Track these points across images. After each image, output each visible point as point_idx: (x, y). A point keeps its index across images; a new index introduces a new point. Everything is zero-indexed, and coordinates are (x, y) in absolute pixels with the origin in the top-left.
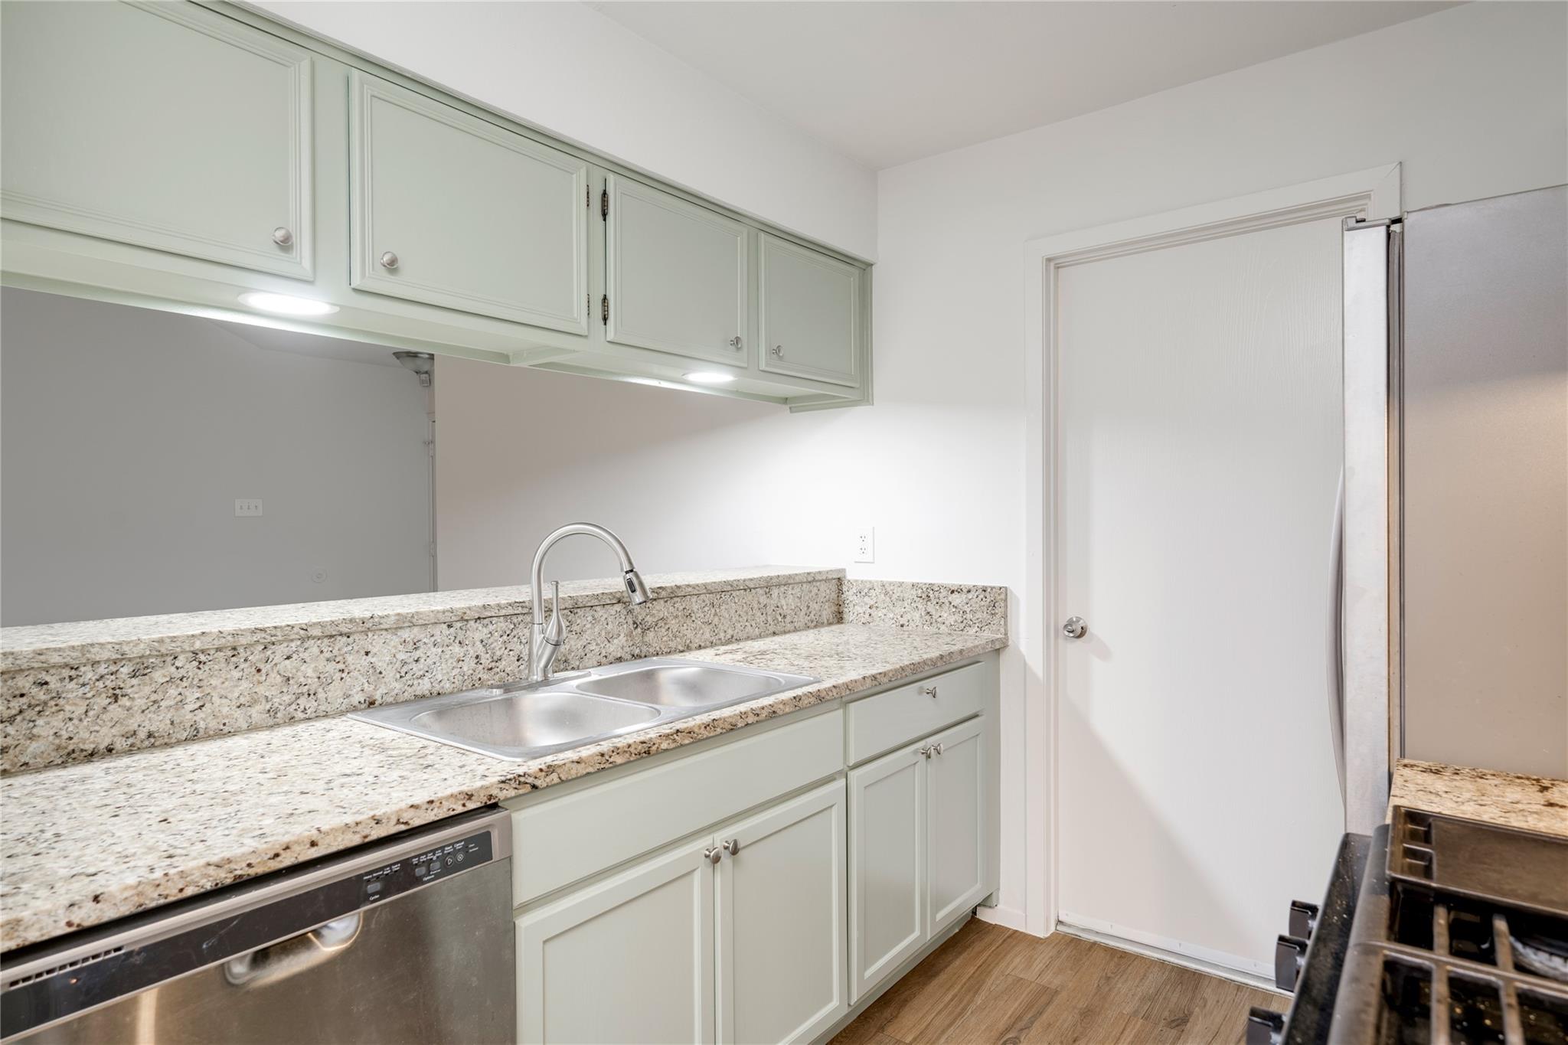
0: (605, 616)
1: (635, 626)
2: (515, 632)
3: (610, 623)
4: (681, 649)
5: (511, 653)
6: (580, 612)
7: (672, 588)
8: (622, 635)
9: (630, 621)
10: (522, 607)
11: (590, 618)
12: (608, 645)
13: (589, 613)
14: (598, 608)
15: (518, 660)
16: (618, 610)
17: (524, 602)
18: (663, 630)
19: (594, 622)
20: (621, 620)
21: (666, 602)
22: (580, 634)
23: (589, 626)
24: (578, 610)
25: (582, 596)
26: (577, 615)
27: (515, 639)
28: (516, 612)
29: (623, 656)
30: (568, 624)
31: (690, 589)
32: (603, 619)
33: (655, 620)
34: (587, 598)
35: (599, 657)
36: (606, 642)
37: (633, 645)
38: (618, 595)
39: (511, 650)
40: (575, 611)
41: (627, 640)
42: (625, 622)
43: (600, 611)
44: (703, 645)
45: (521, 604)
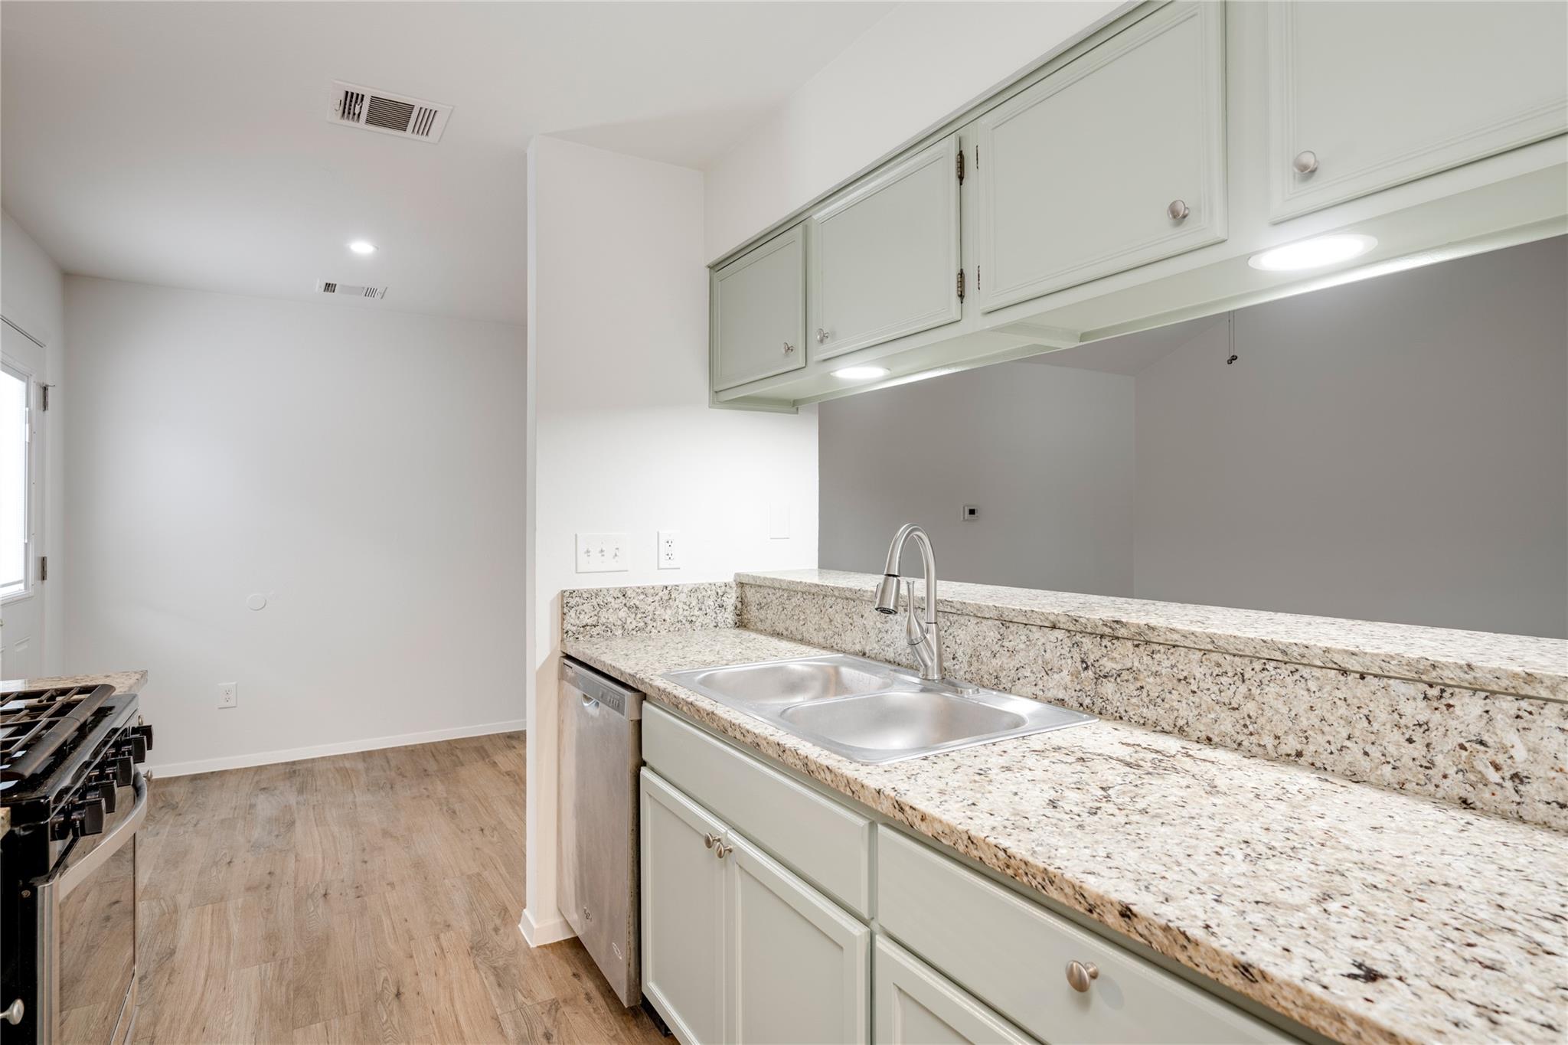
0: (1043, 640)
1: (1084, 665)
2: (950, 631)
3: (1048, 651)
4: (1167, 728)
5: (948, 649)
6: (1013, 628)
8: (1065, 672)
9: (1077, 657)
10: (953, 606)
11: (1024, 638)
12: (1046, 677)
13: (1023, 631)
14: (1034, 629)
15: (953, 659)
16: (1060, 638)
17: (952, 602)
18: (1132, 687)
19: (1028, 643)
20: (1063, 652)
21: (1137, 646)
22: (1013, 652)
23: (1022, 646)
24: (1011, 624)
25: (1008, 608)
26: (1009, 630)
27: (951, 637)
28: (946, 610)
29: (1066, 699)
30: (1000, 637)
31: (1176, 636)
32: (1040, 643)
33: (1119, 667)
34: (1013, 613)
35: (1034, 688)
36: (1044, 674)
37: (1080, 690)
38: (1051, 618)
39: (947, 647)
40: (1008, 625)
41: (1072, 681)
42: (1069, 655)
43: (1036, 634)
44: (1216, 739)
45: (950, 604)
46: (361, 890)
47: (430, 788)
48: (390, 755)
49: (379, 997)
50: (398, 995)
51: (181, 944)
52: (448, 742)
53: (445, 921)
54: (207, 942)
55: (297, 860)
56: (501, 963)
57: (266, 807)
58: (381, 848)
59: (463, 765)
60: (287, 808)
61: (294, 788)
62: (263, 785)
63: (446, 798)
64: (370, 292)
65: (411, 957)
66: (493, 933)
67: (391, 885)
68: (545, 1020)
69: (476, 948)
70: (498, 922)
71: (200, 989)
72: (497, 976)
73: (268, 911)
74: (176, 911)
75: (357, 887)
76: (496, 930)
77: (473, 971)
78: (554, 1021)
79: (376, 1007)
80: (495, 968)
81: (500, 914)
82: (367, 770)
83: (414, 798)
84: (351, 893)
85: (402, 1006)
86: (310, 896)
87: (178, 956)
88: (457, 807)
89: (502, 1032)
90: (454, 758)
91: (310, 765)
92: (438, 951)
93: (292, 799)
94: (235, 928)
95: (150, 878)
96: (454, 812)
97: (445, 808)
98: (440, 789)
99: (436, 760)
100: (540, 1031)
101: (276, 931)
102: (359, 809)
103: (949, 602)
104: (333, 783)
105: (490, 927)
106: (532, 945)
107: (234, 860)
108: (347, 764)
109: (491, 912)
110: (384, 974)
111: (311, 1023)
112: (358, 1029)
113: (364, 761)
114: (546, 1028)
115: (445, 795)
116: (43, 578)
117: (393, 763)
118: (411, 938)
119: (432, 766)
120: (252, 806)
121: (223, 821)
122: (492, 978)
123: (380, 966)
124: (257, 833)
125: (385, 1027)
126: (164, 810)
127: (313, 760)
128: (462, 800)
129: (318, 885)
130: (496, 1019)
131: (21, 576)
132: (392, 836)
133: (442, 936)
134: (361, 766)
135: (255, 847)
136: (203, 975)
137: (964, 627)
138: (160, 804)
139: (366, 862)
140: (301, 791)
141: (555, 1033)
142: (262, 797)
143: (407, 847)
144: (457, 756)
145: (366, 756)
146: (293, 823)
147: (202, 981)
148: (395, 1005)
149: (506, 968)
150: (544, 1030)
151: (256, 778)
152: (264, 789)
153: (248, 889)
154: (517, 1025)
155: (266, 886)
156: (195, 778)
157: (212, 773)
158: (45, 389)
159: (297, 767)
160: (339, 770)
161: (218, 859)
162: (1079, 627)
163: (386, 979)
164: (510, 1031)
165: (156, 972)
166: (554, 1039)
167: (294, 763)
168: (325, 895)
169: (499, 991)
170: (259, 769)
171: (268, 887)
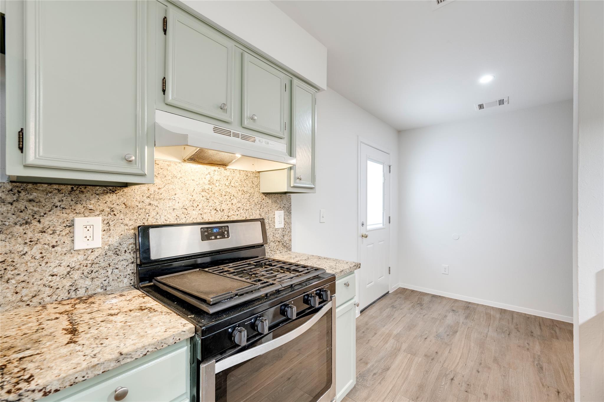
46: (469, 388)
47: (531, 344)
48: (515, 316)
51: (393, 367)
52: (552, 321)
54: (400, 372)
55: (449, 352)
57: (451, 319)
58: (489, 368)
59: (558, 339)
60: (458, 323)
61: (465, 315)
62: (454, 309)
63: (539, 356)
67: (486, 395)
71: (386, 394)
73: (427, 371)
74: (399, 350)
75: (468, 385)
82: (500, 319)
83: (519, 346)
84: (464, 386)
86: (446, 375)
87: (389, 372)
88: (545, 365)
90: (553, 332)
91: (476, 306)
93: (462, 320)
94: (412, 372)
95: (400, 331)
96: (542, 368)
97: (536, 362)
98: (537, 348)
99: (541, 329)
101: (424, 385)
102: (488, 339)
104: (482, 319)
107: (428, 338)
108: (492, 313)
113: (501, 314)
115: (539, 353)
117: (515, 321)
119: (537, 331)
120: (446, 316)
121: (433, 318)
124: (441, 330)
126: (418, 305)
127: (478, 304)
128: (549, 362)
129: (451, 371)
132: (498, 364)
134: (498, 316)
135: (438, 336)
136: (390, 388)
138: (418, 302)
139: (478, 372)
140: (467, 318)
142: (451, 314)
143: (504, 376)
144: (555, 331)
145: (503, 311)
146: (457, 332)
151: (453, 305)
152: (453, 310)
153: (426, 355)
155: (432, 358)
156: (434, 296)
157: (440, 296)
159: (470, 305)
160: (487, 314)
161: (423, 334)
167: (470, 303)
168: (452, 379)
170: (456, 301)
171: (432, 359)
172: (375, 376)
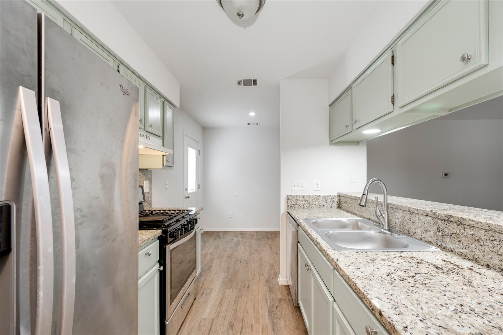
0: (424, 220)
1: (438, 230)
2: (394, 214)
3: (426, 224)
4: (470, 258)
5: (393, 220)
6: (414, 215)
7: (458, 218)
8: (431, 232)
9: (436, 227)
10: (394, 206)
11: (417, 218)
12: (425, 233)
13: (417, 216)
15: (395, 223)
16: (430, 219)
17: (394, 204)
18: (456, 241)
19: (419, 220)
20: (431, 224)
21: (458, 225)
22: (414, 223)
23: (417, 221)
24: (413, 213)
25: (411, 208)
26: (413, 215)
27: (394, 216)
28: (391, 207)
29: (432, 242)
30: (410, 218)
31: (473, 223)
32: (423, 221)
33: (451, 233)
34: (413, 210)
35: (421, 236)
36: (424, 232)
37: (437, 239)
38: (426, 212)
39: (393, 219)
40: (412, 214)
41: (434, 235)
42: (433, 226)
43: (421, 217)
44: (491, 266)
45: (394, 205)
47: (268, 241)
48: (262, 232)
49: (244, 287)
50: (248, 287)
52: (275, 231)
53: (262, 273)
54: (217, 266)
55: (237, 253)
56: (272, 286)
57: (235, 240)
58: (254, 253)
59: (277, 237)
60: (239, 241)
61: (241, 237)
62: (236, 235)
63: (271, 245)
64: (257, 124)
65: (253, 279)
66: (272, 279)
67: (254, 262)
68: (277, 303)
69: (267, 281)
70: (274, 276)
72: (270, 289)
73: (229, 262)
74: (214, 259)
75: (247, 261)
76: (273, 278)
77: (265, 287)
78: (279, 304)
79: (243, 288)
80: (270, 287)
81: (275, 274)
82: (257, 235)
83: (264, 243)
84: (246, 262)
85: (248, 290)
86: (238, 261)
88: (273, 247)
89: (267, 303)
90: (275, 235)
91: (246, 232)
92: (259, 280)
93: (240, 239)
94: (223, 264)
95: (212, 251)
96: (272, 248)
97: (270, 247)
98: (270, 242)
99: (272, 235)
100: (275, 305)
101: (230, 267)
102: (252, 244)
103: (393, 204)
104: (249, 237)
105: (272, 277)
106: (280, 284)
107: (226, 250)
108: (253, 233)
109: (273, 274)
110: (247, 282)
111: (230, 288)
112: (238, 292)
113: (256, 233)
114: (277, 305)
115: (271, 244)
116: (199, 188)
117: (262, 235)
118: (254, 275)
119: (270, 236)
120: (233, 239)
121: (227, 242)
122: (268, 289)
123: (246, 280)
124: (232, 245)
125: (244, 293)
126: (218, 238)
127: (247, 231)
128: (274, 245)
129: (240, 259)
130: (266, 299)
131: (195, 188)
132: (257, 251)
133: (261, 276)
134: (255, 234)
135: (231, 248)
136: (215, 272)
137: (398, 213)
138: (217, 236)
139: (250, 256)
140: (242, 238)
141: (279, 307)
142: (235, 238)
143: (259, 254)
144: (276, 235)
145: (257, 232)
146: (239, 244)
147: (214, 274)
148: (247, 289)
149: (272, 288)
150: (276, 305)
151: (235, 234)
152: (236, 236)
153: (227, 257)
154: (271, 302)
156: (224, 232)
157: (228, 231)
158: (199, 151)
159: (243, 232)
160: (251, 234)
161: (224, 249)
162: (436, 216)
163: (247, 283)
164: (269, 303)
165: (208, 270)
166: (278, 308)
167: (243, 231)
168: (241, 261)
169: (269, 293)
170: (236, 232)
171: (231, 257)
172: (205, 271)
